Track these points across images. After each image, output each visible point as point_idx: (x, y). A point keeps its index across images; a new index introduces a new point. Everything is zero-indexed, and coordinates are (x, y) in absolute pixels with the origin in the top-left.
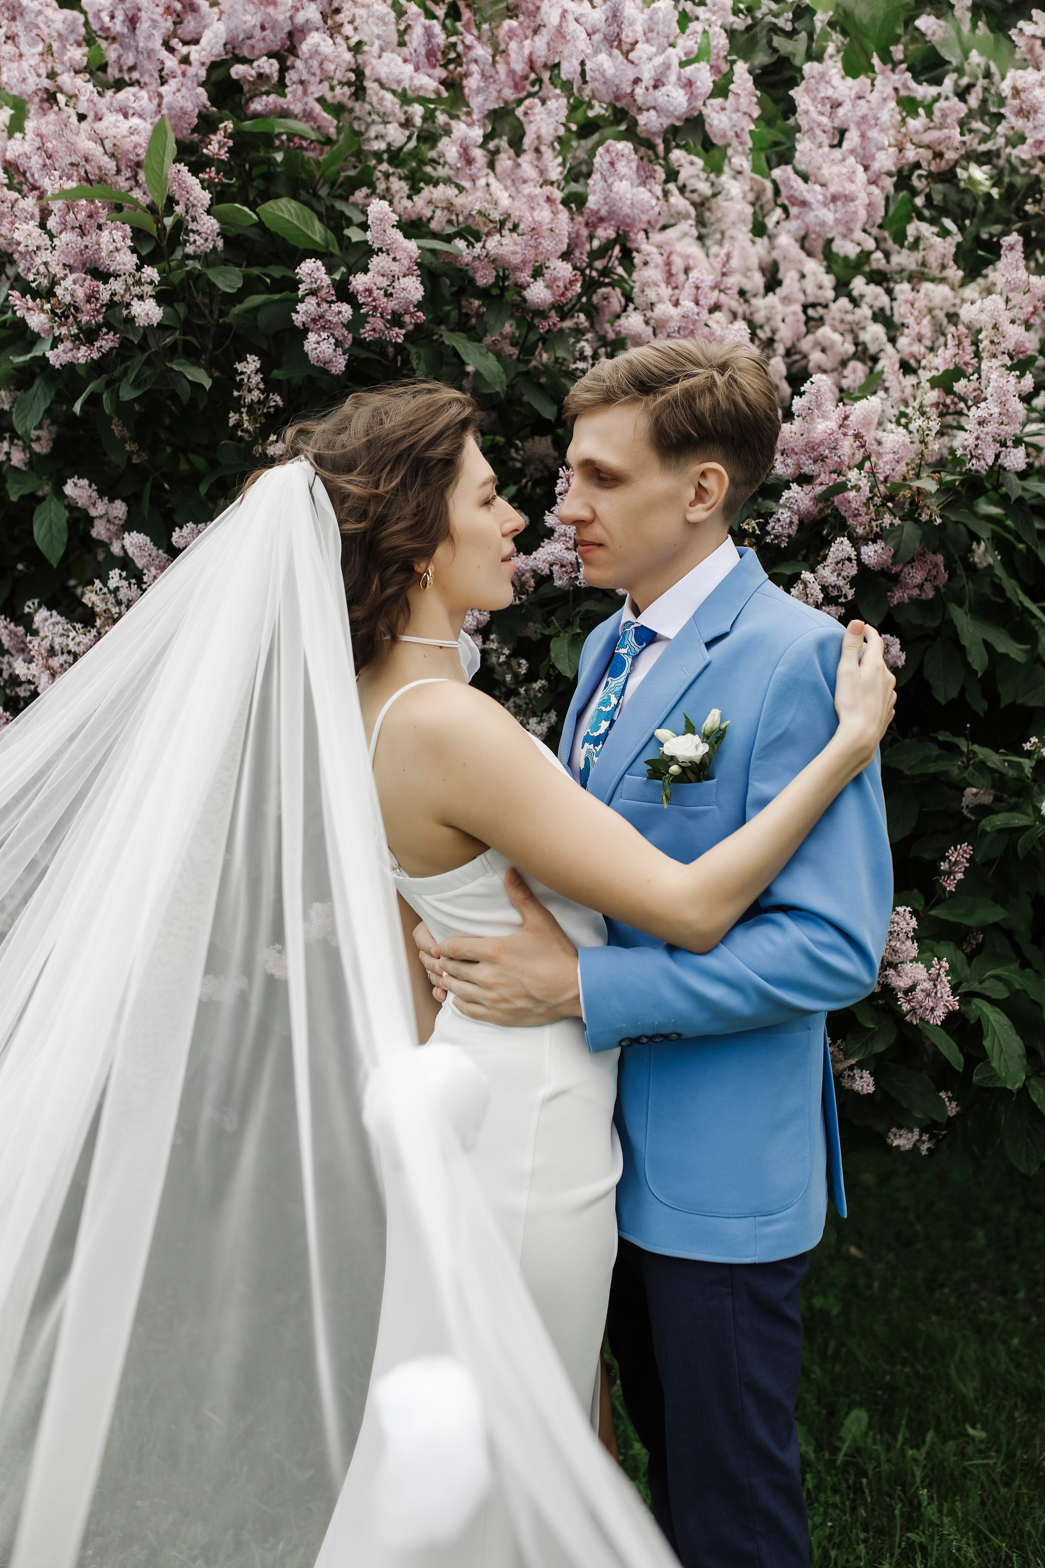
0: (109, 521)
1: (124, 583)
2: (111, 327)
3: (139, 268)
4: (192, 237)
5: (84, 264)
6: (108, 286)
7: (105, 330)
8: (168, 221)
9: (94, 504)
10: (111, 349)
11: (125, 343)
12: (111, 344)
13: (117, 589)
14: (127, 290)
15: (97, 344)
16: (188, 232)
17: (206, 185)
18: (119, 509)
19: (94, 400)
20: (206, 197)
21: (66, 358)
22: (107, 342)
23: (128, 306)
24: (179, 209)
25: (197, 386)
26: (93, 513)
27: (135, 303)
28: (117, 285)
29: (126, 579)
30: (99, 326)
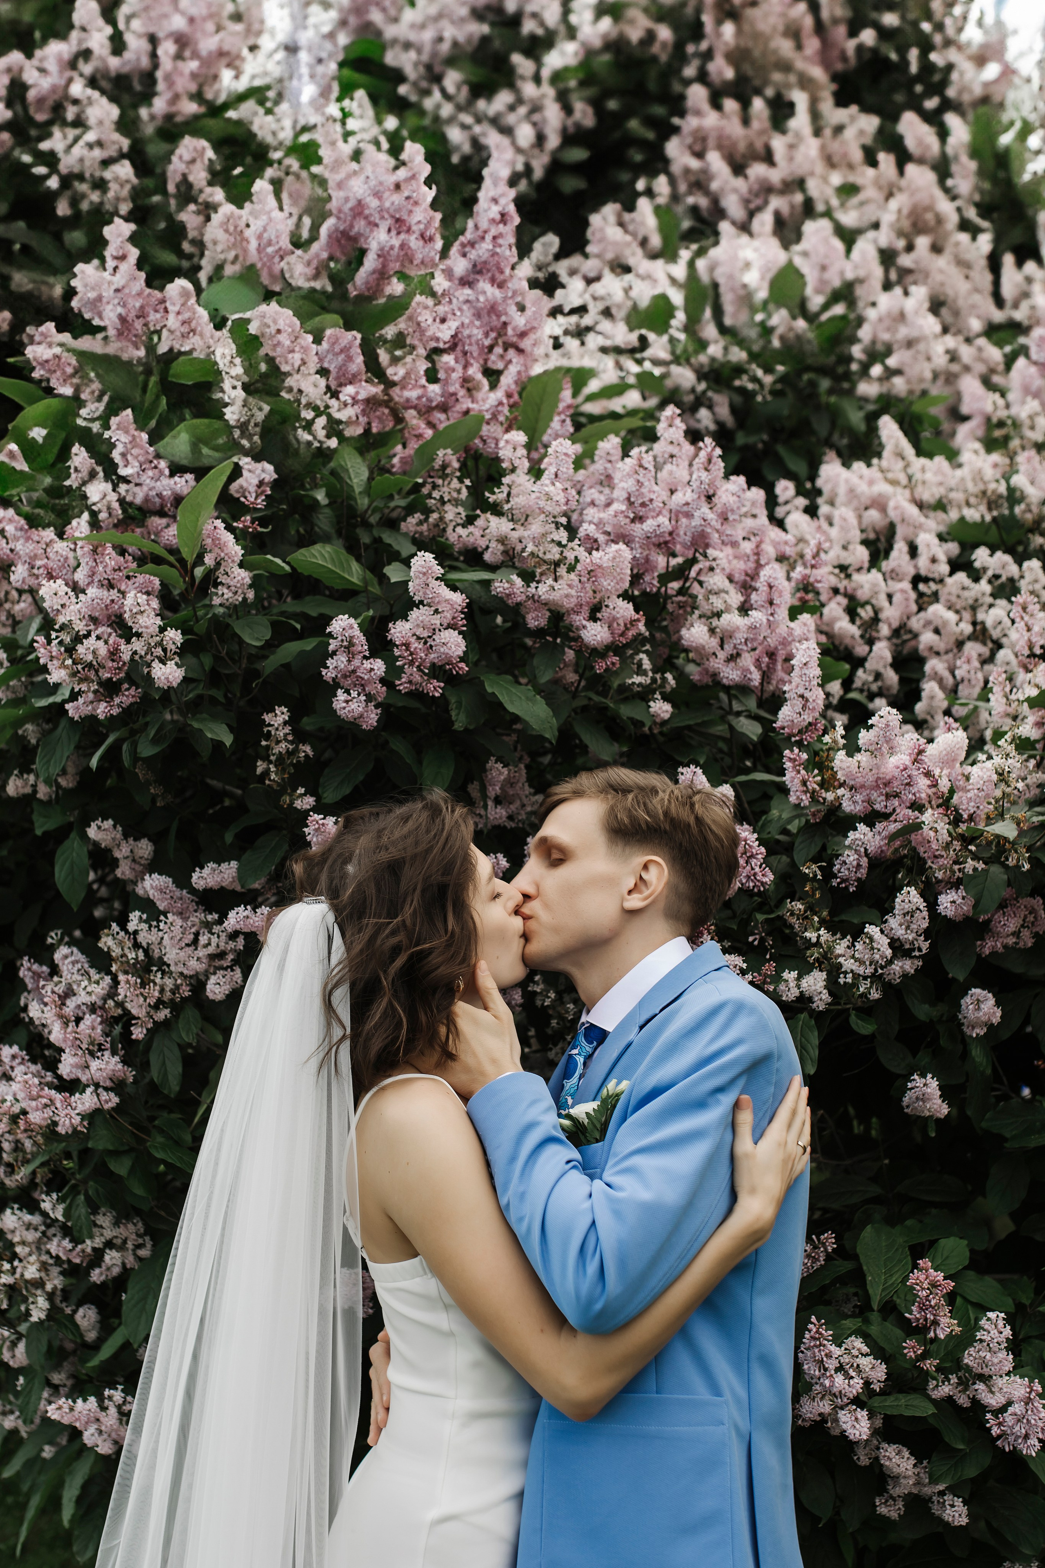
0: (134, 860)
1: (144, 926)
2: (132, 683)
3: (162, 630)
4: (221, 590)
5: (109, 617)
6: (129, 647)
7: (126, 686)
8: (199, 572)
9: (119, 845)
10: (132, 704)
11: (145, 699)
12: (131, 700)
13: (136, 932)
14: (149, 651)
15: (117, 700)
16: (216, 584)
17: (240, 536)
18: (145, 848)
19: (113, 753)
20: (237, 551)
21: (88, 710)
22: (128, 697)
23: (149, 665)
24: (209, 560)
25: (218, 745)
26: (117, 854)
27: (156, 664)
28: (138, 645)
29: (146, 922)
30: (120, 682)
